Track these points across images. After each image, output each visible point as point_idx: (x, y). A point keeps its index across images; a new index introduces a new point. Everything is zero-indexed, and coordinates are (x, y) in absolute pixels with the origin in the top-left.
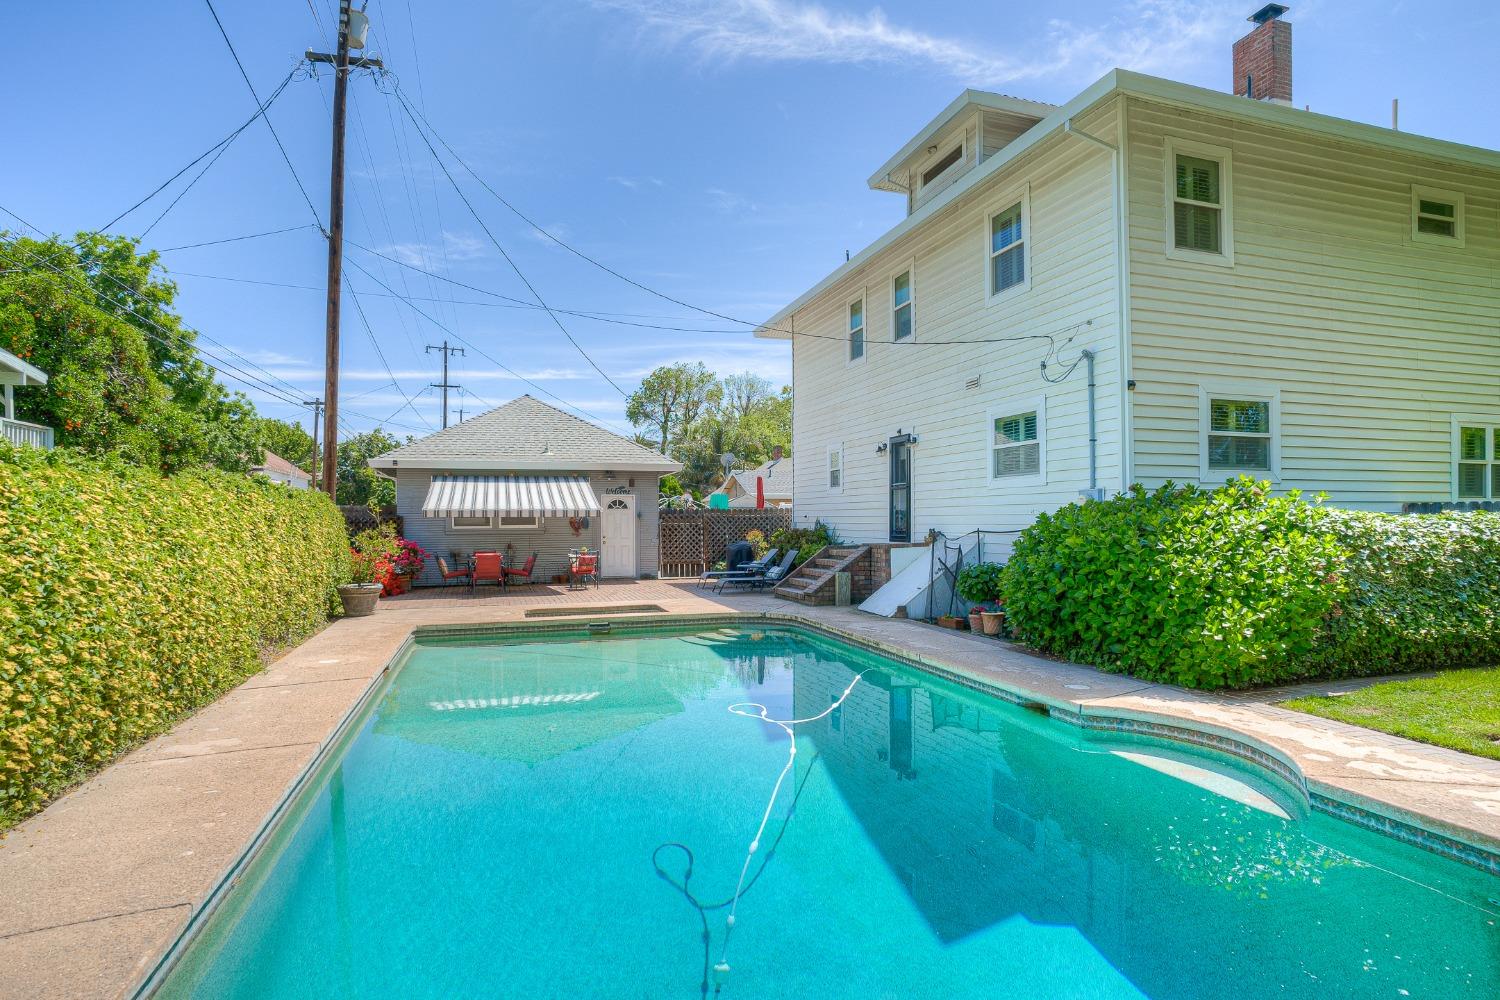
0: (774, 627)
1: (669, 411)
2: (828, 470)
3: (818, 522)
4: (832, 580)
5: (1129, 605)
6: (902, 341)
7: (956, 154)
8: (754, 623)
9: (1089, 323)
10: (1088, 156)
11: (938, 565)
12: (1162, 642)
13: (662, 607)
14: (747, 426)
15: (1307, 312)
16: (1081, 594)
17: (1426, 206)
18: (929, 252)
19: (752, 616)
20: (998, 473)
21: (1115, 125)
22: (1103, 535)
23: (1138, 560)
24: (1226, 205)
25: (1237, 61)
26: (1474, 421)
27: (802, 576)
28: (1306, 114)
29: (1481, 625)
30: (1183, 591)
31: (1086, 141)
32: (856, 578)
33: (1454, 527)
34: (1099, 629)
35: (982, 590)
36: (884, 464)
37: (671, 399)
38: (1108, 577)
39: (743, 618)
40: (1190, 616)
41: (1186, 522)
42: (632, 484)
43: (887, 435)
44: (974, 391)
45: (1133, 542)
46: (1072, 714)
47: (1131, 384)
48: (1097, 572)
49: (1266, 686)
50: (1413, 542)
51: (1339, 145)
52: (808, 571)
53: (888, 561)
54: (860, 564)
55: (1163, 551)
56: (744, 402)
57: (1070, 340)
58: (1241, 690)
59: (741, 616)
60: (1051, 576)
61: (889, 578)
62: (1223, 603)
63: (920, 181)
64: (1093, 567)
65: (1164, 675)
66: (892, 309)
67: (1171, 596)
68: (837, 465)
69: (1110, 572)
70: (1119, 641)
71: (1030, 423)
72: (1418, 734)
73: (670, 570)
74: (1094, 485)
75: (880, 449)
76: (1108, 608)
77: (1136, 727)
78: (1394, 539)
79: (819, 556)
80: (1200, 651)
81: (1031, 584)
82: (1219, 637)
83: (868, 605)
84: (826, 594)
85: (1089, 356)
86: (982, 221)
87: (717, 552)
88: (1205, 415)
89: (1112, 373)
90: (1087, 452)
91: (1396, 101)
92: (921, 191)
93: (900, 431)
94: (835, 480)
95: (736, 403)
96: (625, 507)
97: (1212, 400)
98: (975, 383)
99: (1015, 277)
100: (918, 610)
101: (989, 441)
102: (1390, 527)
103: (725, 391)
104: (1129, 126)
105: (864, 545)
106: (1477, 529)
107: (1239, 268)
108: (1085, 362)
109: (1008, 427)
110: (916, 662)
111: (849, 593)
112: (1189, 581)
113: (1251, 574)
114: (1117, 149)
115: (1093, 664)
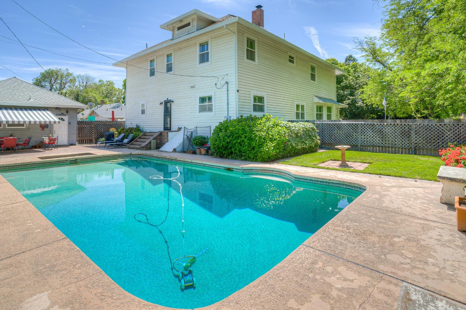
0: (134, 157)
1: (53, 85)
2: (141, 109)
3: (137, 125)
4: (150, 142)
5: (246, 143)
6: (168, 73)
7: (188, 24)
8: (128, 156)
9: (227, 75)
10: (227, 34)
11: (186, 137)
12: (254, 152)
13: (93, 153)
14: (87, 92)
15: (271, 77)
16: (234, 142)
17: (290, 57)
18: (179, 49)
19: (127, 154)
20: (200, 111)
21: (235, 28)
22: (240, 127)
23: (248, 133)
24: (256, 50)
25: (253, 16)
26: (298, 103)
27: (137, 142)
28: (265, 31)
29: (306, 145)
30: (259, 140)
31: (227, 30)
32: (157, 141)
33: (302, 126)
34: (239, 150)
35: (200, 143)
36: (162, 108)
37: (54, 81)
38: (241, 137)
39: (124, 155)
40: (261, 145)
41: (258, 124)
42: (67, 112)
43: (163, 99)
44: (193, 89)
45: (247, 129)
46: (240, 170)
47: (238, 91)
48: (238, 136)
49: (274, 160)
50: (296, 128)
51: (276, 41)
52: (139, 140)
53: (168, 136)
54: (159, 137)
55: (254, 131)
56: (85, 84)
57: (223, 79)
58: (270, 161)
59: (123, 154)
60: (226, 138)
61: (168, 141)
62: (267, 142)
63: (176, 29)
64: (238, 135)
65: (255, 159)
66: (166, 63)
67: (256, 141)
68: (144, 108)
69: (242, 136)
70: (244, 152)
71: (210, 99)
72: (305, 166)
73: (81, 142)
74: (228, 115)
75: (161, 104)
76: (241, 145)
77: (254, 171)
78: (293, 128)
79: (142, 135)
80: (263, 153)
81: (220, 140)
82: (267, 150)
83: (163, 148)
84: (148, 146)
85: (227, 83)
86: (196, 44)
87: (99, 135)
88: (252, 99)
89: (233, 87)
90: (226, 107)
91: (284, 34)
92: (176, 32)
93: (168, 99)
94: (143, 112)
95: (82, 84)
96: (64, 120)
97: (254, 96)
98: (192, 87)
99: (206, 59)
100: (179, 149)
101: (197, 104)
102: (292, 125)
103: (77, 80)
104: (238, 29)
105: (159, 132)
106: (305, 126)
107: (259, 65)
108: (226, 84)
109: (203, 100)
110: (191, 162)
111: (155, 146)
112: (260, 137)
113: (271, 136)
114: (235, 34)
115: (236, 159)
